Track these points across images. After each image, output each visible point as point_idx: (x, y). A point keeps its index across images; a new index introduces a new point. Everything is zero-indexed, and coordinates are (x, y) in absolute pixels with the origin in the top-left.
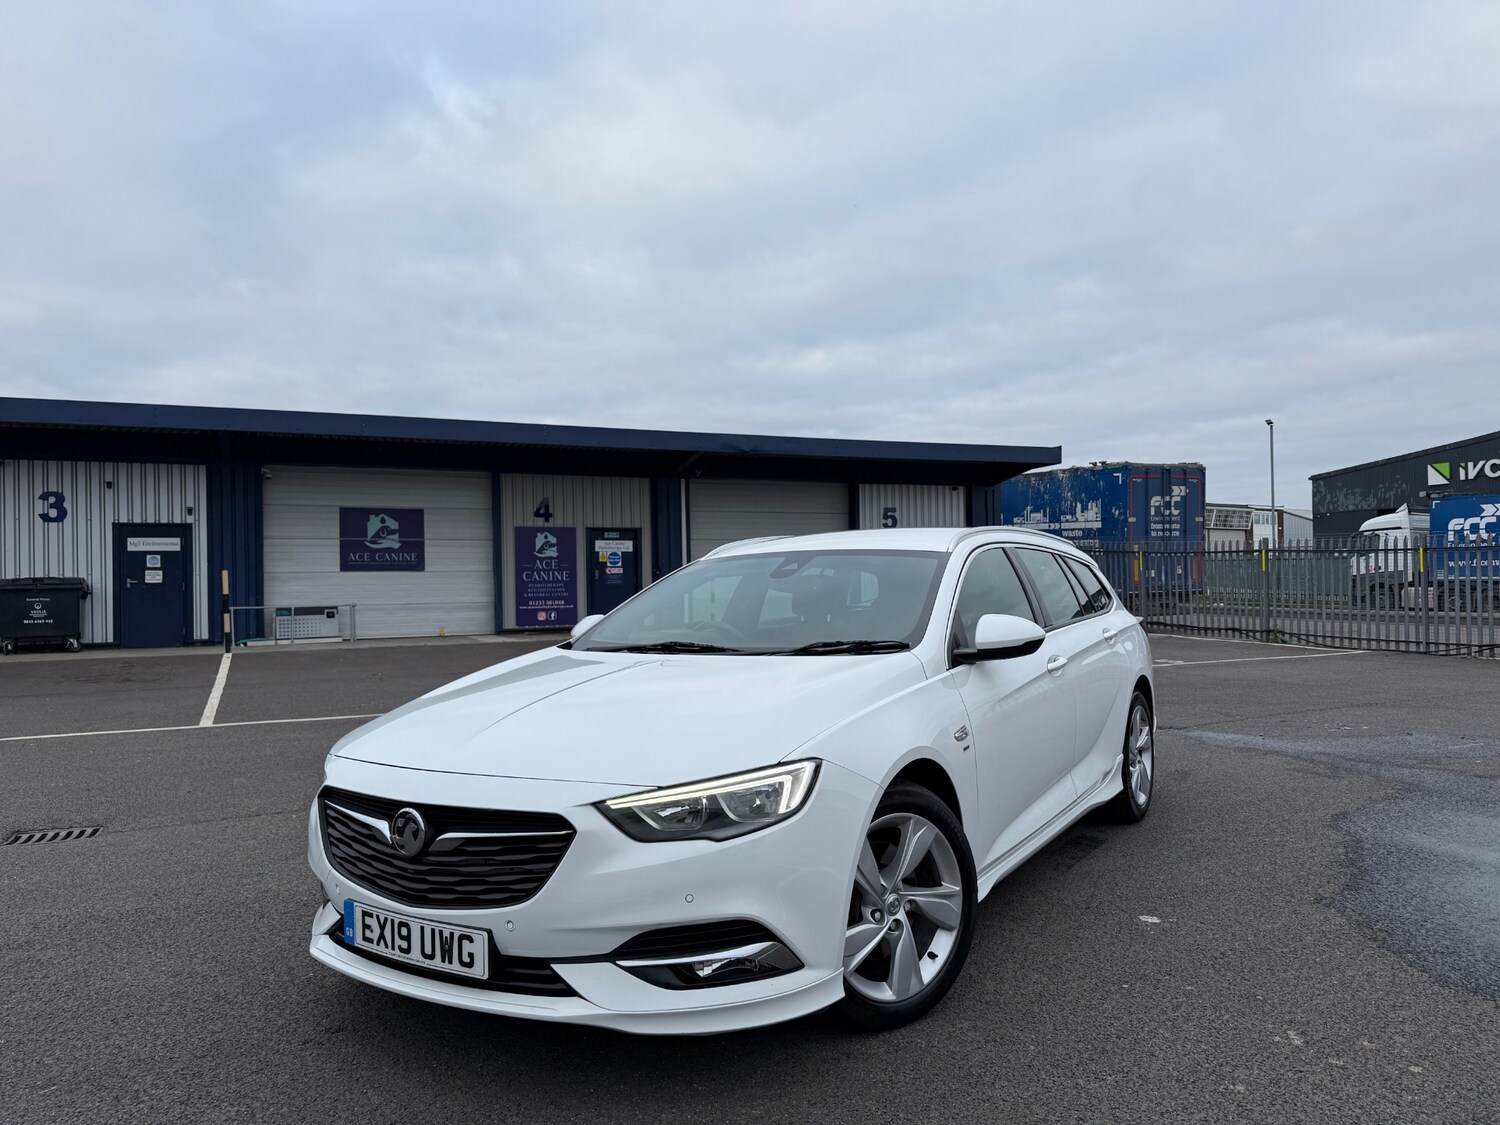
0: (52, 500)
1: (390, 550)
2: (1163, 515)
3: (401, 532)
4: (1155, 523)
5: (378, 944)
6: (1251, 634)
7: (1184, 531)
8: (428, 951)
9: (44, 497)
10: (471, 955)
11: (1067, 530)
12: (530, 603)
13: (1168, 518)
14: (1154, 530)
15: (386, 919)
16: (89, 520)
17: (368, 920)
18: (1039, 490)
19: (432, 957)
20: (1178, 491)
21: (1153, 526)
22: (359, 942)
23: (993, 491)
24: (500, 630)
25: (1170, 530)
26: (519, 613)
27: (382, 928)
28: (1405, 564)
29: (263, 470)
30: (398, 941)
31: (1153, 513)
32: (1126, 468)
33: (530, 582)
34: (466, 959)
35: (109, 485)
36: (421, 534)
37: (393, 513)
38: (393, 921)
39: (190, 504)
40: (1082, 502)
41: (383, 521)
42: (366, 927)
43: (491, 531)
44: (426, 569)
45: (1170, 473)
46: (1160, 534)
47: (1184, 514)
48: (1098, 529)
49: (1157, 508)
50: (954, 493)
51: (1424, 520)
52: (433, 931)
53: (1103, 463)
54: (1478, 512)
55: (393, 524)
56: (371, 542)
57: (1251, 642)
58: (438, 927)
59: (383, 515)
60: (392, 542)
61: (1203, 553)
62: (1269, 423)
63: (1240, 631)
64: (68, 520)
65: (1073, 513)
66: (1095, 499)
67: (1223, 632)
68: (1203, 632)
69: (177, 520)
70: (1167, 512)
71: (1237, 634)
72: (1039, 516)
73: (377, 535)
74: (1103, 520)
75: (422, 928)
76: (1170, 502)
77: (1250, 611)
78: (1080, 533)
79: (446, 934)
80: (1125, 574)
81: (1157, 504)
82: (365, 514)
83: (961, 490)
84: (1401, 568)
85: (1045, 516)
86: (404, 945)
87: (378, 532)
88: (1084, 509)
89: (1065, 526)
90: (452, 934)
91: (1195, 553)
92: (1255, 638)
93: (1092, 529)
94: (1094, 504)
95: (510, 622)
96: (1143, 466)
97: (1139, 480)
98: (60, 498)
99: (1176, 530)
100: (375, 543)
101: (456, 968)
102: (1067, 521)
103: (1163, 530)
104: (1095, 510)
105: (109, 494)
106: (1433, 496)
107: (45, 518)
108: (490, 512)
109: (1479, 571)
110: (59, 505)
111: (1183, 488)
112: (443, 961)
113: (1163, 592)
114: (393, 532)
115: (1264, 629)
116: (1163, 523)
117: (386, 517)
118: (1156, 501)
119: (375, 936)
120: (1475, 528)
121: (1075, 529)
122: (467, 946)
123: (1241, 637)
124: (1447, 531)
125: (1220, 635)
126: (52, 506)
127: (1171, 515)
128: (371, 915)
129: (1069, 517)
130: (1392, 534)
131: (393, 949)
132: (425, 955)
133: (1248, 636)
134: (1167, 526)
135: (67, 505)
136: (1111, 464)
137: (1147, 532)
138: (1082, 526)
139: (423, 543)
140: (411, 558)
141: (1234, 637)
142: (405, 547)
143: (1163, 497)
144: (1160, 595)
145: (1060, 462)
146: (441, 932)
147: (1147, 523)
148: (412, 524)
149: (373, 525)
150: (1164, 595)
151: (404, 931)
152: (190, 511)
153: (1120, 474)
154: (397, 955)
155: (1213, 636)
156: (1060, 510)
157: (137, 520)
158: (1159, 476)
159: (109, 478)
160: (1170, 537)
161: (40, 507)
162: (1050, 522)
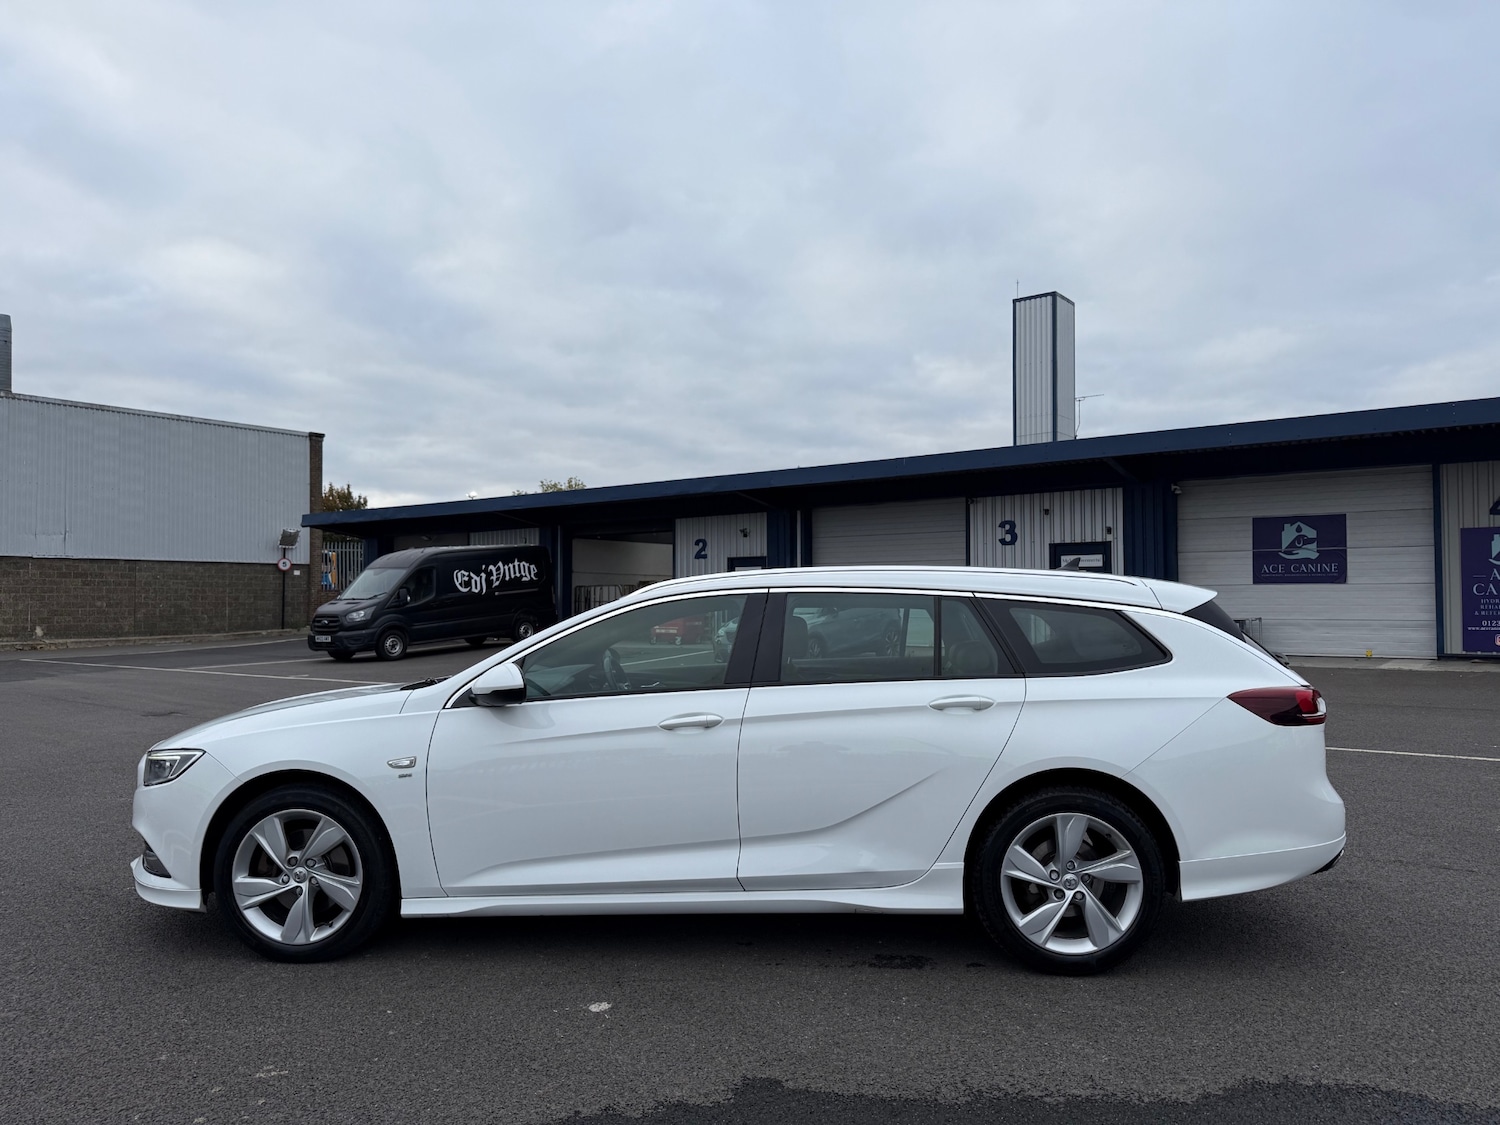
0: (1007, 527)
1: (1307, 561)
3: (1319, 540)
9: (1002, 525)
12: (1484, 623)
16: (1033, 542)
24: (1442, 656)
26: (1467, 636)
29: (1173, 487)
33: (1483, 597)
35: (1047, 512)
36: (1344, 543)
37: (1309, 520)
39: (1109, 524)
41: (1299, 529)
43: (1432, 535)
44: (1350, 579)
55: (1311, 533)
56: (1285, 553)
59: (1299, 523)
60: (1310, 552)
64: (1018, 543)
69: (1099, 539)
73: (1292, 545)
82: (1279, 523)
87: (1293, 542)
95: (1455, 645)
98: (1013, 525)
100: (1291, 553)
105: (1047, 518)
107: (1003, 542)
108: (1432, 511)
110: (1012, 532)
114: (1310, 541)
117: (1302, 525)
126: (1007, 532)
135: (1017, 531)
139: (1346, 551)
140: (1331, 568)
142: (1323, 557)
148: (1332, 533)
149: (1288, 535)
152: (1109, 530)
157: (1068, 541)
159: (1047, 507)
161: (1000, 533)
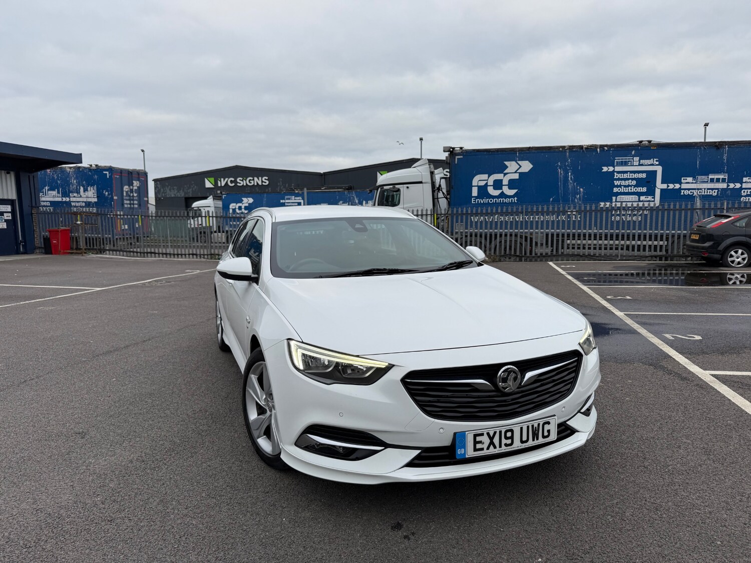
2: (130, 196)
4: (126, 200)
5: (488, 448)
6: (202, 256)
7: (140, 205)
8: (525, 438)
10: (549, 431)
11: (74, 202)
13: (132, 198)
14: (126, 204)
15: (495, 433)
17: (478, 439)
18: (53, 178)
19: (527, 441)
20: (136, 184)
21: (125, 202)
22: (470, 453)
23: (33, 176)
25: (133, 204)
27: (491, 439)
28: (213, 223)
30: (504, 441)
31: (125, 194)
32: (110, 169)
34: (546, 434)
38: (500, 432)
40: (83, 186)
42: (476, 443)
45: (132, 174)
46: (129, 206)
47: (139, 196)
48: (95, 202)
49: (127, 192)
50: (8, 175)
51: (220, 204)
52: (528, 427)
53: (96, 165)
54: (241, 201)
57: (203, 260)
58: (530, 424)
61: (149, 216)
62: (143, 151)
63: (196, 255)
65: (78, 192)
66: (92, 185)
67: (187, 256)
68: (176, 256)
70: (132, 195)
71: (195, 256)
72: (54, 193)
74: (98, 197)
75: (521, 428)
76: (133, 189)
77: (201, 246)
78: (84, 204)
79: (536, 425)
80: (112, 227)
81: (127, 190)
83: (12, 174)
84: (211, 225)
85: (58, 193)
86: (509, 441)
88: (85, 190)
89: (72, 199)
90: (539, 424)
91: (145, 216)
92: (204, 258)
93: (90, 202)
94: (92, 188)
96: (119, 169)
97: (118, 177)
99: (136, 204)
101: (541, 440)
102: (74, 197)
103: (130, 204)
104: (93, 191)
106: (223, 193)
109: (233, 226)
111: (138, 182)
112: (533, 440)
113: (132, 236)
115: (209, 253)
116: (130, 200)
118: (126, 188)
119: (485, 446)
120: (240, 208)
121: (80, 202)
122: (547, 427)
123: (197, 258)
124: (229, 208)
125: (186, 257)
127: (133, 196)
128: (482, 435)
129: (75, 195)
130: (207, 209)
131: (500, 446)
132: (522, 442)
133: (200, 257)
134: (132, 202)
136: (100, 166)
137: (123, 204)
138: (85, 200)
141: (193, 258)
143: (129, 186)
144: (131, 238)
145: (81, 162)
146: (533, 426)
147: (123, 200)
150: (132, 238)
151: (509, 434)
153: (107, 173)
154: (504, 449)
155: (182, 257)
156: (69, 190)
158: (127, 175)
160: (133, 207)
162: (62, 197)
